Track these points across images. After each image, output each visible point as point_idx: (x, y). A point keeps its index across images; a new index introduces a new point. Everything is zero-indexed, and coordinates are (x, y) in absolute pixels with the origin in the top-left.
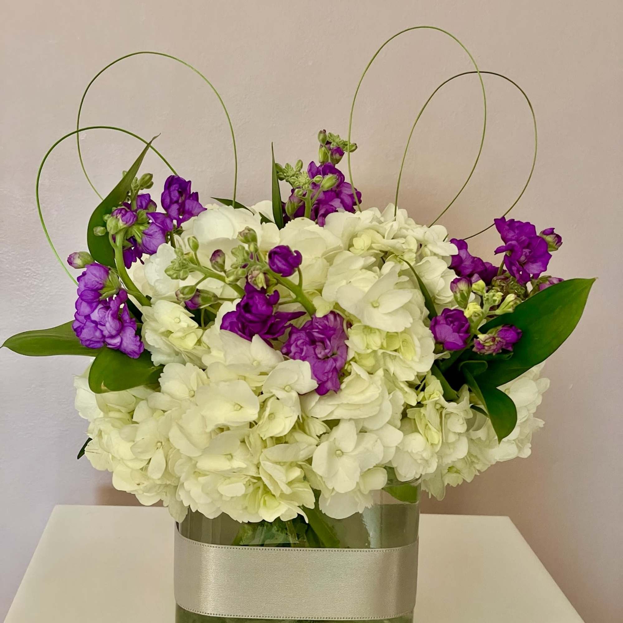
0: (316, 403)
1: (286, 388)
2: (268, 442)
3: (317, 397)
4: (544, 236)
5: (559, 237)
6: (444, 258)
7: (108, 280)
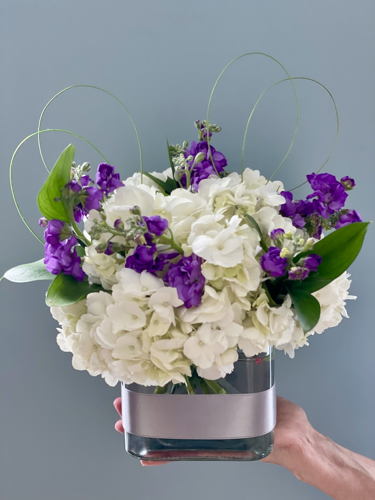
0: (185, 313)
1: (165, 304)
2: (155, 339)
3: (185, 310)
4: (343, 182)
5: (352, 181)
6: (276, 208)
7: (63, 229)
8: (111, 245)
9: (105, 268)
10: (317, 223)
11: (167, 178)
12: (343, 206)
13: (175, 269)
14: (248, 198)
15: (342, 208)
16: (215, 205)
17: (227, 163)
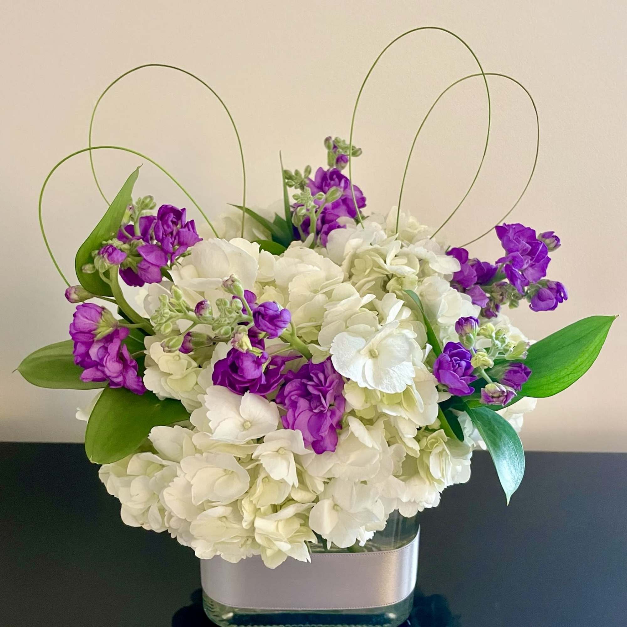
1: (280, 451)
3: (313, 455)
4: (543, 239)
5: (557, 239)
6: (446, 277)
7: (101, 321)
8: (189, 338)
9: (181, 377)
10: (501, 297)
11: (274, 216)
12: (545, 275)
13: (296, 383)
14: (405, 261)
15: (543, 278)
16: (353, 270)
17: (366, 203)
